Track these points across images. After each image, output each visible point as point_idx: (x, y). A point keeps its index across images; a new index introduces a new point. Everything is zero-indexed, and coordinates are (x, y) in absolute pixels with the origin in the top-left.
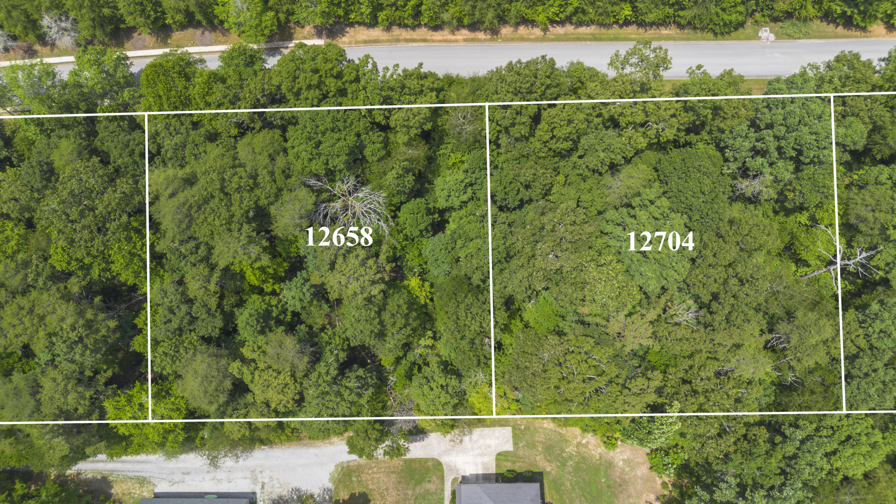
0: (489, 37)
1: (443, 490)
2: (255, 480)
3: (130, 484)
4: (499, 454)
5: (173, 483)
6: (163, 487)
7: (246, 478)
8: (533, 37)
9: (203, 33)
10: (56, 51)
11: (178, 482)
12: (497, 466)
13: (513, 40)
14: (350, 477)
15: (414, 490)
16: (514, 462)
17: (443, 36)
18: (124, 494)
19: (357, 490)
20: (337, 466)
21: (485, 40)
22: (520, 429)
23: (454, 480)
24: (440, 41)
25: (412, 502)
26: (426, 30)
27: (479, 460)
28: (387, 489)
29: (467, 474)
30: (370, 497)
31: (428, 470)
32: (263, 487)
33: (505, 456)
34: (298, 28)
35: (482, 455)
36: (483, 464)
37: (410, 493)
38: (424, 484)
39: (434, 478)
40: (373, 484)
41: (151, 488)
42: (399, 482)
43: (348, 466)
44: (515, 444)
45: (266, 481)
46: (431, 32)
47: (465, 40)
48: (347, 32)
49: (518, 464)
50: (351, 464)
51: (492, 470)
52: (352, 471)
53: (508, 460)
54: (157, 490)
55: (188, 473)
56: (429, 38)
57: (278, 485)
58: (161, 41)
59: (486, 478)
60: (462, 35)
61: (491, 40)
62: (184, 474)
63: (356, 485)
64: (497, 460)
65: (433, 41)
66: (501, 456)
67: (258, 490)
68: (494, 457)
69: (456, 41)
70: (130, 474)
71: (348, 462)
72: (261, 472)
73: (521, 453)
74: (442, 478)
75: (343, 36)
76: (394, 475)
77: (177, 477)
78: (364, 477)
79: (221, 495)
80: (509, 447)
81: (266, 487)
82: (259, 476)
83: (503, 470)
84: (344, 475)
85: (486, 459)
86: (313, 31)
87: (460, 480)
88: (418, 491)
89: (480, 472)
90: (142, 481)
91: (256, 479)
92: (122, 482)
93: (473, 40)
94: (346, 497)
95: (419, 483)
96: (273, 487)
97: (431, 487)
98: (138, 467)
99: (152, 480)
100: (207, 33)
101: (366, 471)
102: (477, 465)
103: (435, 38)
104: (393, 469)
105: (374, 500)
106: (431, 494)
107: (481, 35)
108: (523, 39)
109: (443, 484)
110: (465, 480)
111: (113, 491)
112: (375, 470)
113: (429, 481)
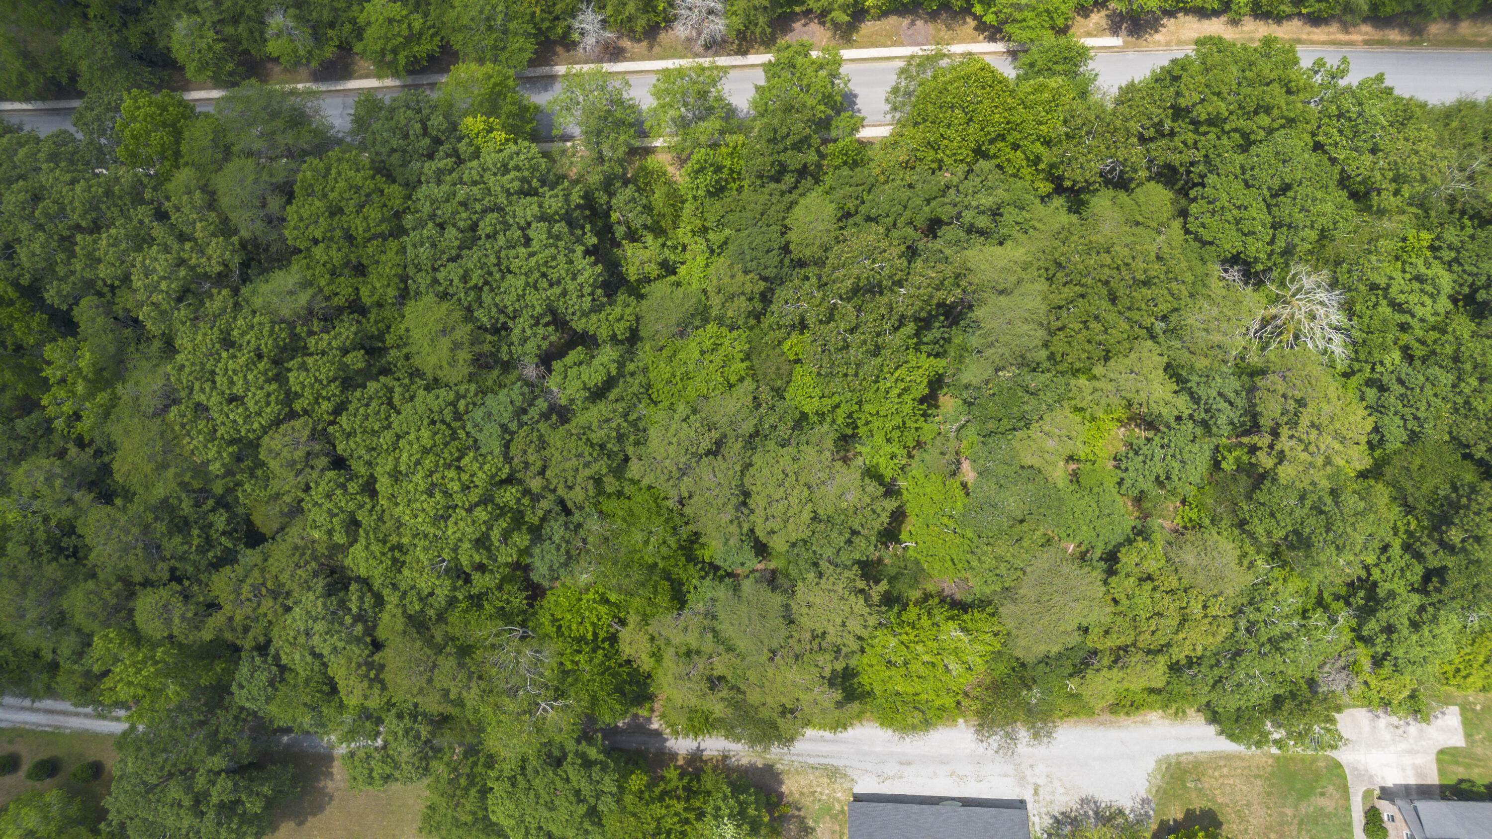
0: (1407, 38)
1: (1348, 809)
2: (1022, 780)
3: (812, 777)
4: (1441, 752)
5: (883, 778)
6: (867, 785)
7: (1006, 776)
8: (1484, 39)
9: (913, 23)
10: (657, 50)
11: (893, 778)
12: (1441, 772)
13: (1448, 44)
14: (1184, 782)
15: (1296, 807)
16: (1468, 766)
17: (1329, 34)
18: (802, 794)
19: (1198, 804)
20: (1158, 762)
21: (1401, 44)
22: (1474, 710)
23: (1367, 794)
24: (1324, 43)
25: (1294, 828)
26: (1300, 23)
27: (1407, 760)
28: (1249, 805)
29: (1389, 783)
30: (1221, 818)
31: (1318, 777)
32: (1036, 793)
33: (1453, 755)
34: (1078, 18)
35: (1411, 752)
36: (1415, 767)
37: (1289, 812)
38: (1312, 799)
39: (1331, 789)
40: (1223, 794)
41: (847, 785)
42: (1269, 794)
43: (1179, 763)
44: (1468, 736)
45: (1041, 781)
46: (1308, 28)
47: (1366, 43)
48: (1163, 26)
49: (1477, 770)
50: (1183, 759)
51: (1433, 778)
52: (1185, 772)
53: (1458, 763)
54: (859, 789)
55: (909, 764)
56: (1304, 37)
57: (1062, 790)
58: (842, 37)
59: (1424, 792)
60: (1360, 33)
61: (1411, 43)
62: (901, 763)
63: (1194, 795)
64: (1439, 761)
65: (1312, 43)
66: (1446, 756)
67: (1028, 797)
68: (1433, 757)
69: (1351, 43)
70: (811, 761)
71: (1178, 755)
72: (1032, 766)
73: (1479, 751)
74: (1344, 790)
75: (1157, 31)
76: (1259, 782)
77: (890, 769)
78: (1207, 783)
79: (967, 803)
80: (1458, 740)
81: (1041, 791)
82: (1029, 773)
83: (1451, 780)
84: (1172, 777)
85: (1419, 760)
86: (1104, 23)
87: (1377, 792)
88: (1303, 809)
89: (1412, 781)
90: (833, 773)
91: (1024, 778)
92: (798, 773)
93: (1379, 43)
94: (1180, 816)
95: (1304, 795)
96: (1053, 793)
97: (1328, 804)
98: (825, 748)
99: (849, 772)
100: (919, 23)
101: (1210, 772)
102: (1404, 770)
103: (1314, 37)
104: (1256, 772)
105: (1228, 822)
106: (1328, 816)
107: (1394, 35)
108: (1465, 43)
109: (1348, 799)
110: (1386, 794)
111: (784, 789)
112: (1225, 771)
113: (1323, 794)
